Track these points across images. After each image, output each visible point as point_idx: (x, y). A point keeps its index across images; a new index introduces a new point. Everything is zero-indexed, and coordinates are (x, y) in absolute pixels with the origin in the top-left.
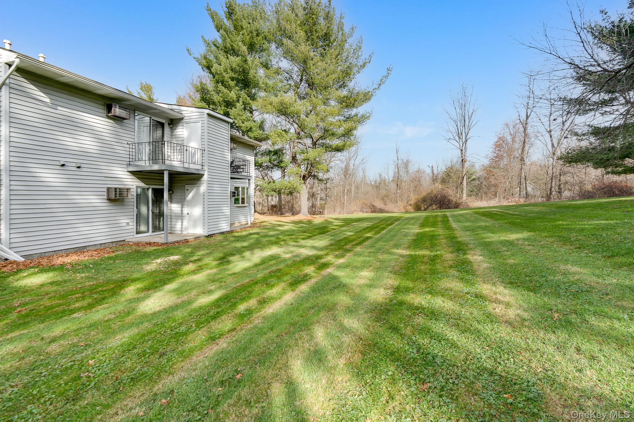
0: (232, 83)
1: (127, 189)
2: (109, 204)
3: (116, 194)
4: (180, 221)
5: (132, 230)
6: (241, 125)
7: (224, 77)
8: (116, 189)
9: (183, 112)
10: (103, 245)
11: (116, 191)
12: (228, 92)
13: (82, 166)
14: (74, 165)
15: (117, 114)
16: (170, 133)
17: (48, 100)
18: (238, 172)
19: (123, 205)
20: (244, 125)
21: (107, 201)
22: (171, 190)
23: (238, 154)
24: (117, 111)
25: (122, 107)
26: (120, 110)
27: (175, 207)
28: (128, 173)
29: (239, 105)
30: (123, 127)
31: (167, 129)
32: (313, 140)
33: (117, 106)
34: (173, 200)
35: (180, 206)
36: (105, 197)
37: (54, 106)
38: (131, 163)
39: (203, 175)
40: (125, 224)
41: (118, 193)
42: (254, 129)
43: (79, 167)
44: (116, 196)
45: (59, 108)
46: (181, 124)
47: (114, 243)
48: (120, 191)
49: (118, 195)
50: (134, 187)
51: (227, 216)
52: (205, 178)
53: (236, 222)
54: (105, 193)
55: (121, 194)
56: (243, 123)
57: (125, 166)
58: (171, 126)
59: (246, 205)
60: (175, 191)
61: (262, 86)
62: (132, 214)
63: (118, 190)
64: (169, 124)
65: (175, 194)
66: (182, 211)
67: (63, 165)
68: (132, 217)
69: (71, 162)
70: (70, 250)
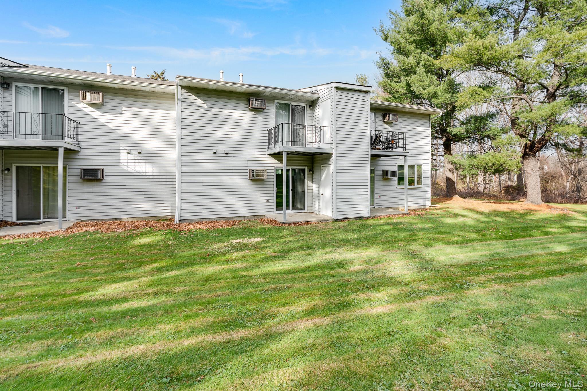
0: (411, 47)
1: (264, 170)
2: (252, 183)
3: (253, 175)
4: (317, 201)
5: (272, 207)
6: (422, 92)
7: (401, 43)
8: (253, 170)
9: (319, 92)
10: (246, 218)
11: (253, 172)
12: (405, 58)
13: (230, 152)
14: (224, 152)
15: (254, 106)
16: (311, 115)
17: (205, 105)
18: (389, 148)
19: (263, 184)
20: (425, 92)
21: (250, 181)
22: (311, 171)
23: (403, 126)
24: (255, 103)
25: (258, 99)
26: (257, 102)
27: (314, 187)
28: (269, 156)
29: (421, 70)
30: (263, 117)
31: (308, 111)
32: (548, 90)
33: (254, 99)
34: (314, 180)
35: (317, 186)
36: (248, 177)
37: (209, 109)
38: (269, 147)
39: (332, 154)
40: (265, 201)
41: (255, 173)
42: (439, 94)
43: (227, 154)
44: (253, 177)
45: (213, 110)
46: (318, 105)
47: (255, 217)
48: (256, 172)
49: (255, 175)
50: (274, 168)
51: (367, 199)
52: (333, 157)
53: (400, 206)
54: (248, 174)
55: (258, 175)
56: (424, 89)
57: (266, 150)
58: (311, 108)
59: (416, 186)
60: (315, 171)
61: (452, 38)
62: (272, 192)
63: (255, 171)
64: (310, 106)
65: (315, 174)
66: (319, 191)
67: (215, 153)
68: (272, 195)
69: (221, 149)
70: (220, 219)
